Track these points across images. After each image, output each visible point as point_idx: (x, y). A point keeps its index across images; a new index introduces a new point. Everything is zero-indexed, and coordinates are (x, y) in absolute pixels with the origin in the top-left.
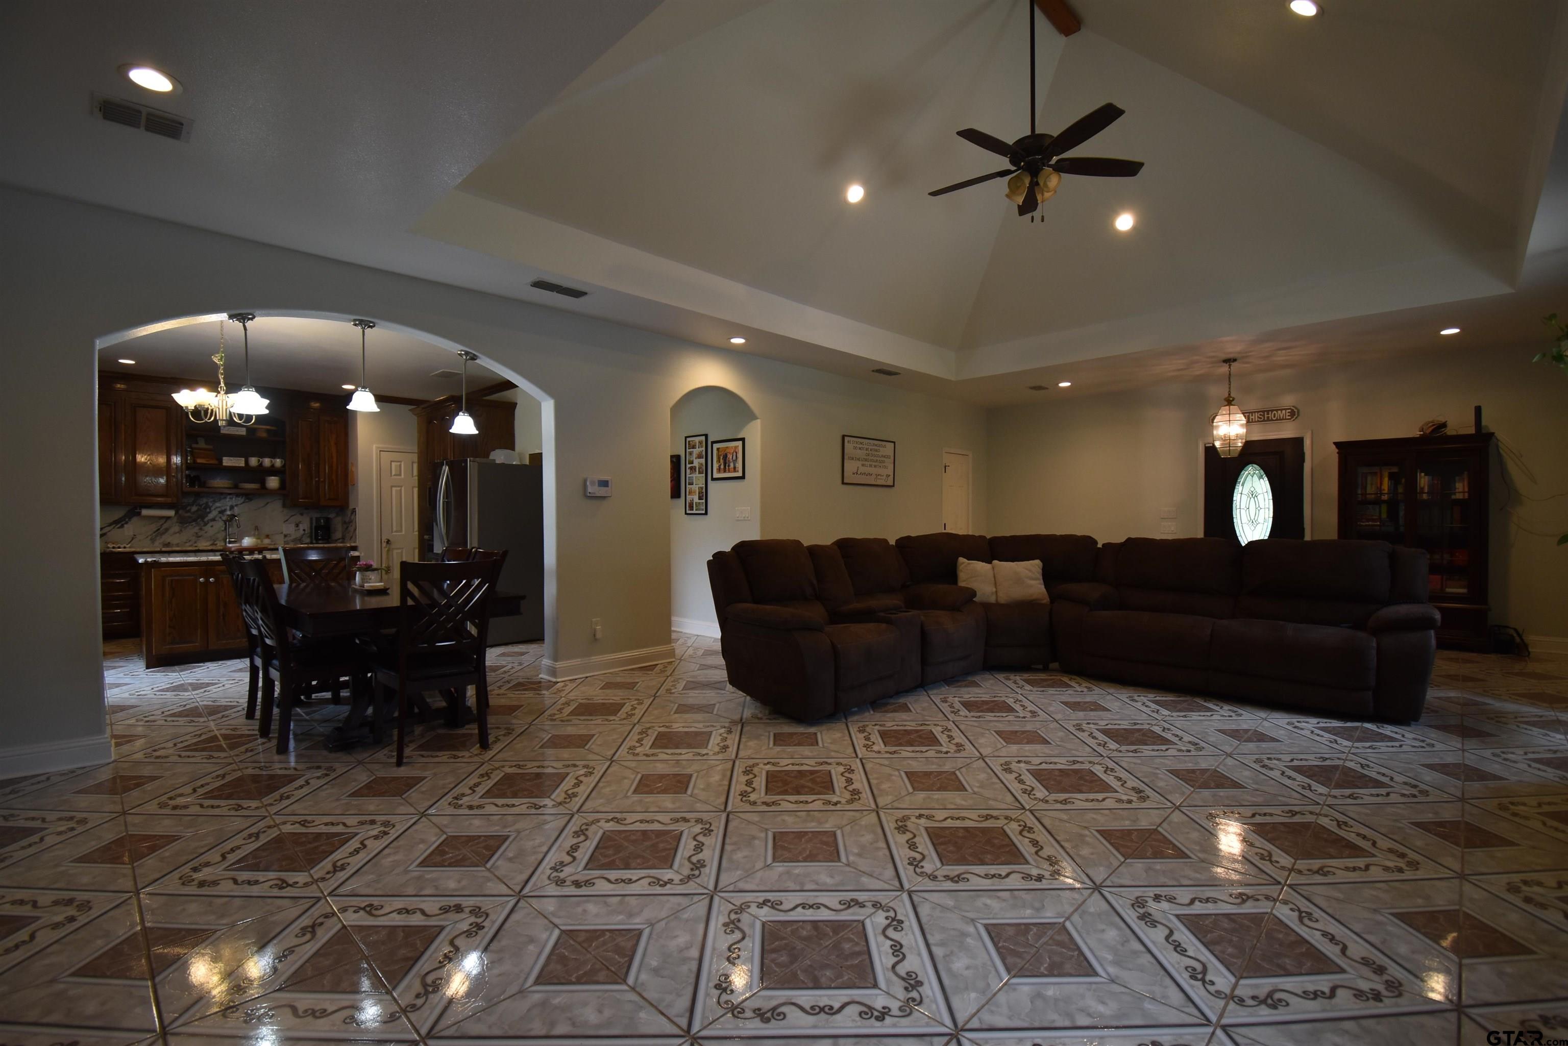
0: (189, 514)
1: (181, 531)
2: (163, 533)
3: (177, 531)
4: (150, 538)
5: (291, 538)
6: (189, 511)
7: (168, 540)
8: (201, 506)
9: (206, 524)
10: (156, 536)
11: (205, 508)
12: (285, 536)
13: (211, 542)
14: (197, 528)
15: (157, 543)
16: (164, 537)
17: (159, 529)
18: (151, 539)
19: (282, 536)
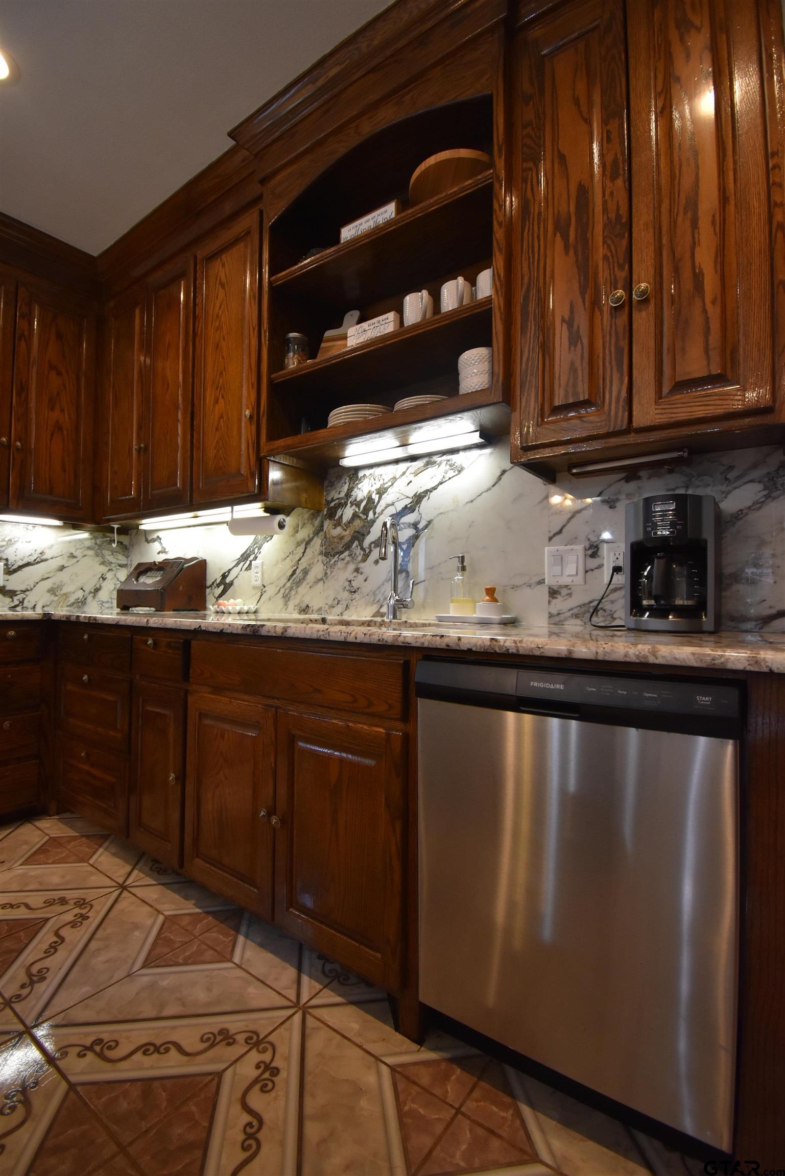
0: (338, 531)
1: (326, 574)
2: (299, 583)
3: (320, 576)
4: (282, 591)
5: (573, 602)
6: (338, 523)
7: (307, 601)
8: (358, 504)
9: (366, 556)
10: (291, 589)
11: (366, 511)
12: (553, 593)
13: (374, 609)
14: (352, 567)
15: (291, 604)
16: (303, 589)
17: (294, 572)
18: (283, 597)
19: (544, 592)
